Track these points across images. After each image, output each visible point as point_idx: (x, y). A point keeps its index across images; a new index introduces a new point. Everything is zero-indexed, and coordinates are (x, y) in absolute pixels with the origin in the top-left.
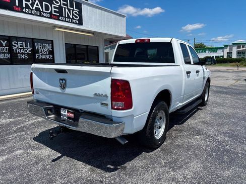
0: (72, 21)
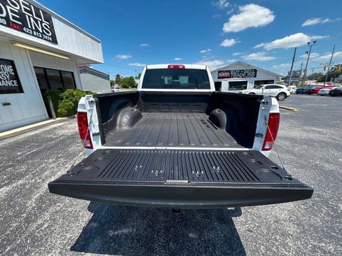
0: (43, 37)
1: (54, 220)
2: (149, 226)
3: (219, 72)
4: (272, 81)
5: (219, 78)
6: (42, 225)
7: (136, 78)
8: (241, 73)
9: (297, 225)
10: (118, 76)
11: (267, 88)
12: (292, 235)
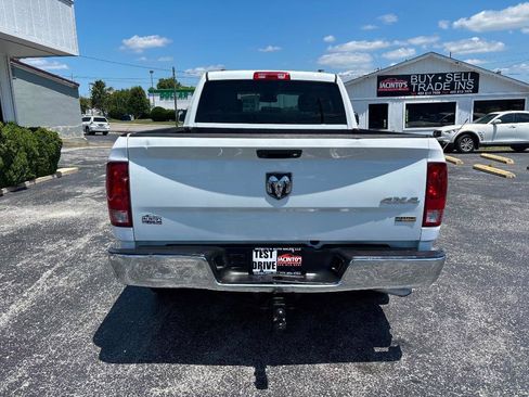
1: (38, 376)
2: (229, 381)
3: (381, 79)
4: (519, 104)
5: (380, 94)
6: (18, 384)
7: (151, 91)
8: (437, 81)
9: (504, 372)
10: (99, 85)
11: (505, 120)
12: (488, 385)
